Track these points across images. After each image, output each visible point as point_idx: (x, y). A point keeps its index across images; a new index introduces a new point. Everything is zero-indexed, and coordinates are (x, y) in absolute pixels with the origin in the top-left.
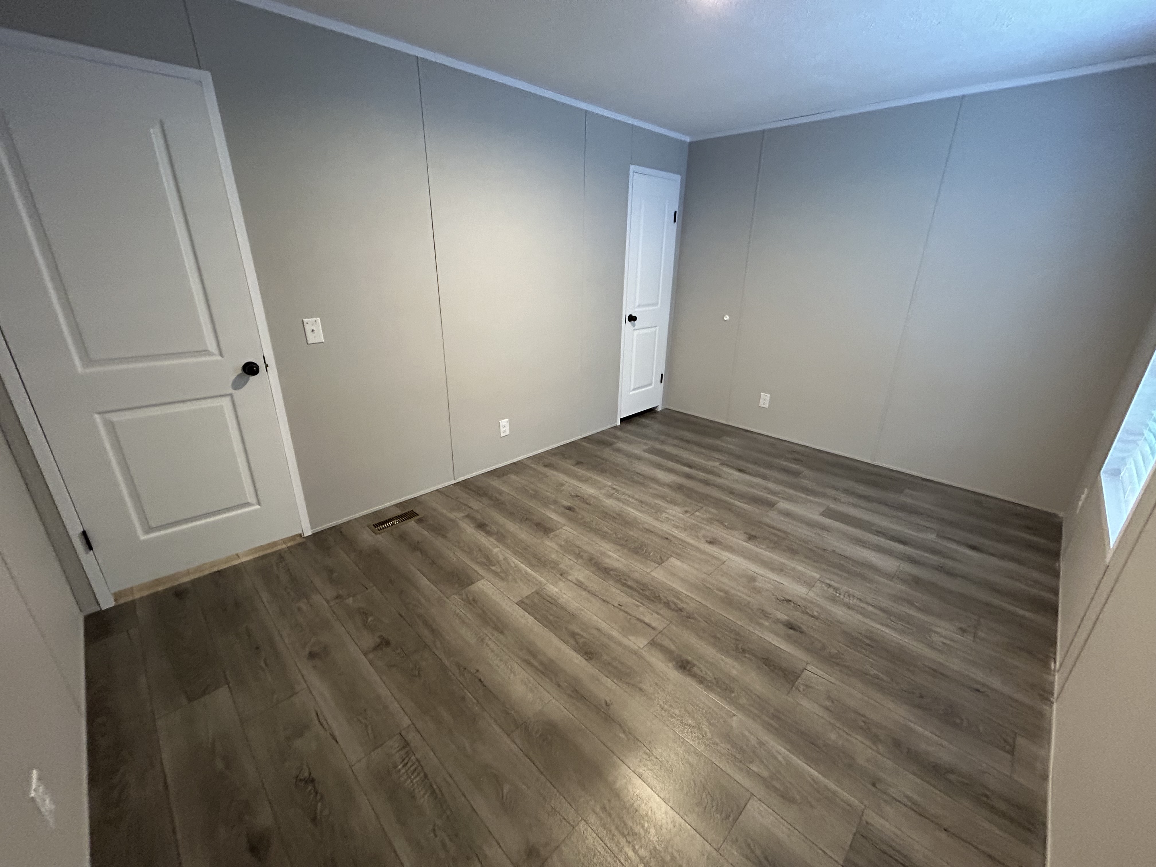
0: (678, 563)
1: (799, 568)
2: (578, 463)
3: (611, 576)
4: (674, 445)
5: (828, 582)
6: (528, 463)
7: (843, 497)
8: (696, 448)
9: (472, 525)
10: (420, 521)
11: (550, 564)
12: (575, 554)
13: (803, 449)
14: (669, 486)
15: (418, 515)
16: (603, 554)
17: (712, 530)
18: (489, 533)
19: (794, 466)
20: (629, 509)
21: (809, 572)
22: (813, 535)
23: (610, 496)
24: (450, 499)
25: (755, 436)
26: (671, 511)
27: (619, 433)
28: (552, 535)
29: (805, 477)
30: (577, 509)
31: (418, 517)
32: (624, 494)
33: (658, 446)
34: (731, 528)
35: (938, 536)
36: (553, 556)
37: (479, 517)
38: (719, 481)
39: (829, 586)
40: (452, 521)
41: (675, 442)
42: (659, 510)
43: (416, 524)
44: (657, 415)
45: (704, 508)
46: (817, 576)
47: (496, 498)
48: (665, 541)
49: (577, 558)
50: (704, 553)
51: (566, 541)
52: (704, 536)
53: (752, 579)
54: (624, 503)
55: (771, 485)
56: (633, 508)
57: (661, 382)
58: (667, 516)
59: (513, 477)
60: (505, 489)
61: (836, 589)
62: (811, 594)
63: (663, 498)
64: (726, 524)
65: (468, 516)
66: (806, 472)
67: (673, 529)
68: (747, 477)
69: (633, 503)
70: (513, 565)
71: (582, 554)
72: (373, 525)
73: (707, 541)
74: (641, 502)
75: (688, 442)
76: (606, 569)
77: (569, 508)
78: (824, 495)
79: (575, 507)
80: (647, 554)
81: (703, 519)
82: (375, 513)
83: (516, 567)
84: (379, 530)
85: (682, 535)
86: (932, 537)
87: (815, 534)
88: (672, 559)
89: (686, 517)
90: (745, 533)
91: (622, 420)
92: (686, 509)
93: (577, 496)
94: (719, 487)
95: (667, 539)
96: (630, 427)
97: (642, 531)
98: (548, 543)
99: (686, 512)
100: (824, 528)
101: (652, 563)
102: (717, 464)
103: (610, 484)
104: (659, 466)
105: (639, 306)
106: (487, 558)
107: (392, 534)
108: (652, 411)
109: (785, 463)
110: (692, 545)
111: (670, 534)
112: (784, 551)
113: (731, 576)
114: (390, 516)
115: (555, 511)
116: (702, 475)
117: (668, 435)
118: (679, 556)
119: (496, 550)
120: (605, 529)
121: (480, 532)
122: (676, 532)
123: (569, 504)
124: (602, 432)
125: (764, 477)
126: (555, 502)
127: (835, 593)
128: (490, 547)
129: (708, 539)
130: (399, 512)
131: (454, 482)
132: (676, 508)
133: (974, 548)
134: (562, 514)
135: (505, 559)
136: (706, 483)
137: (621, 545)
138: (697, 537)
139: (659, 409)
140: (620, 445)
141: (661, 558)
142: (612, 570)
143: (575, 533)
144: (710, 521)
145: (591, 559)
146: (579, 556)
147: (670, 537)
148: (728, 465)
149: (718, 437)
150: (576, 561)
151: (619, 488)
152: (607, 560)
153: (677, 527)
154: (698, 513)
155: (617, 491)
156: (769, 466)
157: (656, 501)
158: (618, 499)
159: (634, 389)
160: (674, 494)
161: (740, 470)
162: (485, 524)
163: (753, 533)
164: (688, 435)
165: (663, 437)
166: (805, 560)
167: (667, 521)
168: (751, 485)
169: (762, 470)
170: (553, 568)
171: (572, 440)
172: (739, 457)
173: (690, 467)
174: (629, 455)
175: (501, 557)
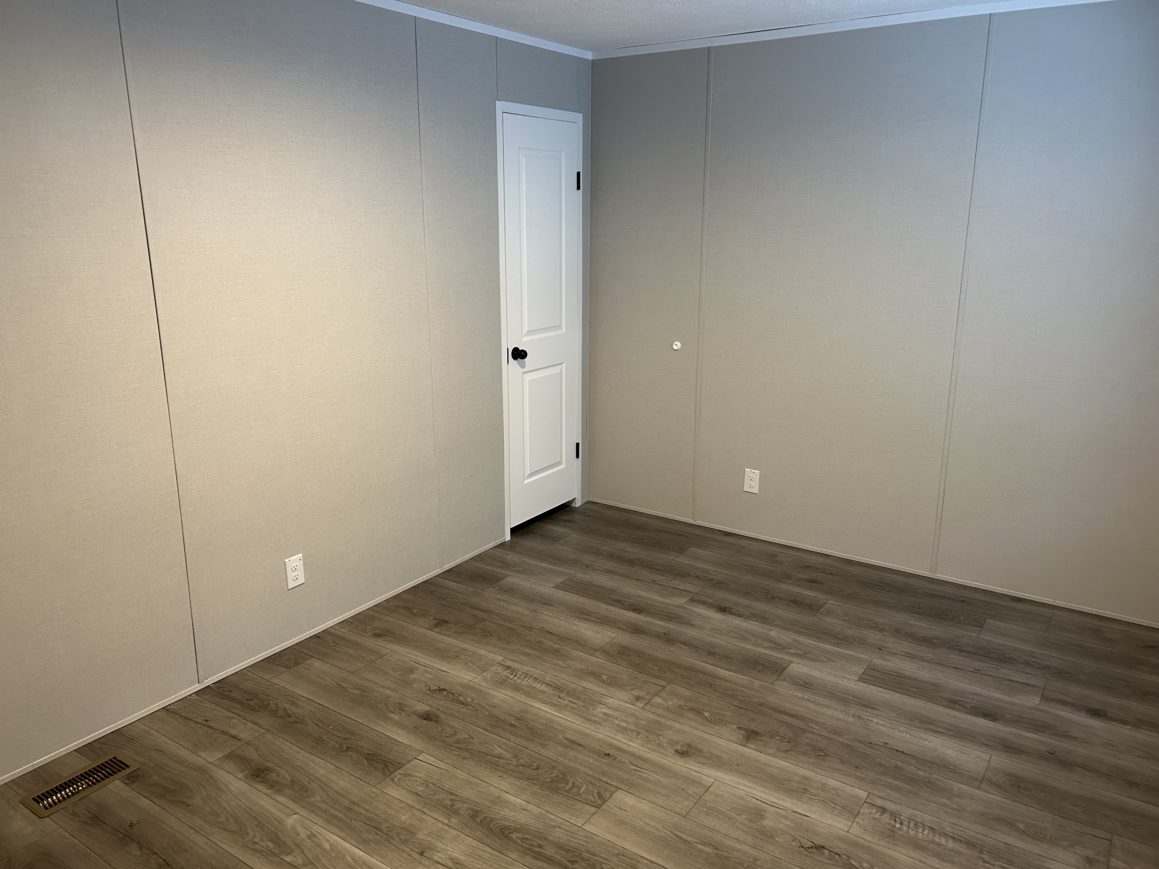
0: (630, 800)
1: (832, 782)
2: (440, 623)
3: (515, 842)
4: (608, 571)
5: (880, 802)
6: (344, 632)
7: (891, 643)
8: (645, 574)
9: (241, 775)
10: (132, 779)
11: (398, 834)
12: (445, 807)
13: (821, 560)
14: (605, 651)
15: (128, 766)
16: (497, 800)
17: (685, 728)
18: (275, 786)
19: (810, 594)
20: (537, 705)
21: (849, 788)
22: (851, 719)
23: (502, 683)
24: (193, 724)
25: (743, 542)
26: (610, 701)
27: (510, 557)
28: (397, 775)
29: (830, 613)
30: (443, 716)
31: (128, 771)
32: (526, 675)
33: (580, 575)
34: (716, 720)
35: (1044, 698)
36: (404, 817)
37: (254, 756)
38: (690, 632)
39: (884, 810)
40: (202, 770)
41: (609, 565)
42: (592, 701)
43: (122, 785)
44: (577, 517)
45: (668, 688)
46: (863, 794)
47: (285, 710)
48: (606, 760)
49: (449, 817)
50: (675, 775)
51: (426, 784)
52: (672, 743)
53: (758, 814)
54: (528, 694)
55: (774, 633)
56: (545, 703)
57: (578, 456)
58: (605, 711)
59: (317, 664)
60: (301, 691)
61: (894, 815)
62: (856, 830)
63: (595, 675)
64: (707, 714)
65: (230, 756)
66: (832, 603)
67: (620, 737)
68: (737, 622)
69: (543, 692)
70: (327, 846)
71: (458, 805)
72: (34, 799)
73: (677, 751)
74: (557, 688)
75: (631, 562)
76: (502, 830)
77: (427, 717)
78: (861, 643)
79: (439, 713)
80: (574, 790)
81: (667, 710)
82: (35, 773)
83: (332, 850)
84: (46, 808)
85: (635, 746)
86: (1034, 701)
87: (854, 716)
88: (619, 795)
89: (636, 708)
90: (739, 728)
91: (514, 531)
92: (636, 693)
93: (441, 690)
94: (688, 644)
95: (609, 755)
96: (528, 542)
97: (562, 744)
98: (393, 792)
99: (638, 698)
100: (867, 704)
101: (587, 807)
102: (682, 601)
103: (500, 658)
104: (585, 615)
105: (530, 332)
106: (275, 838)
107: (74, 814)
108: (565, 508)
109: (797, 589)
110: (652, 763)
111: (611, 745)
112: (804, 754)
113: (722, 813)
114: (67, 774)
115: (402, 726)
116: (660, 625)
117: (597, 553)
118: (631, 787)
119: (290, 821)
120: (498, 750)
121: (258, 786)
122: (622, 740)
123: (427, 708)
124: (478, 558)
125: (764, 619)
126: (401, 707)
127: (892, 822)
128: (280, 815)
129: (679, 747)
130: (85, 764)
131: (197, 687)
132: (620, 694)
133: (1096, 713)
134: (415, 730)
135: (312, 836)
136: (668, 638)
137: (529, 779)
138: (660, 745)
139: (578, 504)
140: (513, 579)
141: (599, 795)
142: (516, 830)
143: (441, 765)
144: (678, 712)
145: (475, 814)
146: (451, 811)
147: (612, 752)
148: (703, 603)
149: (681, 551)
150: (446, 822)
151: (515, 665)
152: (506, 812)
153: (624, 730)
154: (657, 700)
155: (514, 671)
156: (770, 597)
157: (585, 684)
158: (517, 688)
159: (531, 475)
160: (614, 667)
161: (723, 610)
162: (267, 769)
163: (753, 726)
164: (631, 550)
165: (587, 558)
166: (841, 767)
167: (605, 721)
168: (743, 635)
169: (760, 606)
170: (405, 842)
171: (425, 577)
172: (719, 584)
173: (637, 610)
174: (530, 598)
175: (303, 834)
